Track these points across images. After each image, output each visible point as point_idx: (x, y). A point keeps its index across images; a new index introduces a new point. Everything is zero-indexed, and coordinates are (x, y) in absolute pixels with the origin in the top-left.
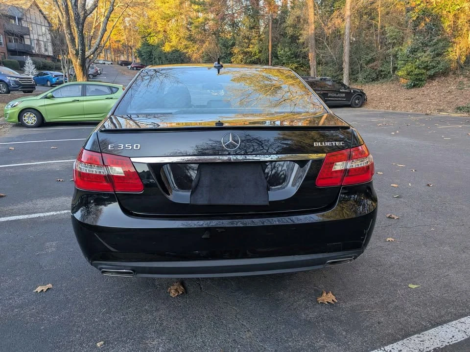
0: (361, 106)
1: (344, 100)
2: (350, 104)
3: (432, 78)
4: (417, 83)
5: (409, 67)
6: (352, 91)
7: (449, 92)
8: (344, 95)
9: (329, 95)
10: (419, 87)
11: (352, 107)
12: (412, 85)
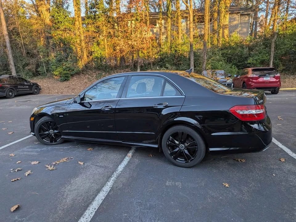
0: (38, 94)
1: (28, 90)
2: (32, 92)
3: (72, 75)
4: (66, 78)
5: (59, 69)
6: (32, 84)
7: (85, 83)
8: (28, 87)
9: (19, 87)
10: (68, 80)
11: (33, 94)
12: (64, 79)
